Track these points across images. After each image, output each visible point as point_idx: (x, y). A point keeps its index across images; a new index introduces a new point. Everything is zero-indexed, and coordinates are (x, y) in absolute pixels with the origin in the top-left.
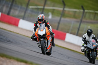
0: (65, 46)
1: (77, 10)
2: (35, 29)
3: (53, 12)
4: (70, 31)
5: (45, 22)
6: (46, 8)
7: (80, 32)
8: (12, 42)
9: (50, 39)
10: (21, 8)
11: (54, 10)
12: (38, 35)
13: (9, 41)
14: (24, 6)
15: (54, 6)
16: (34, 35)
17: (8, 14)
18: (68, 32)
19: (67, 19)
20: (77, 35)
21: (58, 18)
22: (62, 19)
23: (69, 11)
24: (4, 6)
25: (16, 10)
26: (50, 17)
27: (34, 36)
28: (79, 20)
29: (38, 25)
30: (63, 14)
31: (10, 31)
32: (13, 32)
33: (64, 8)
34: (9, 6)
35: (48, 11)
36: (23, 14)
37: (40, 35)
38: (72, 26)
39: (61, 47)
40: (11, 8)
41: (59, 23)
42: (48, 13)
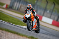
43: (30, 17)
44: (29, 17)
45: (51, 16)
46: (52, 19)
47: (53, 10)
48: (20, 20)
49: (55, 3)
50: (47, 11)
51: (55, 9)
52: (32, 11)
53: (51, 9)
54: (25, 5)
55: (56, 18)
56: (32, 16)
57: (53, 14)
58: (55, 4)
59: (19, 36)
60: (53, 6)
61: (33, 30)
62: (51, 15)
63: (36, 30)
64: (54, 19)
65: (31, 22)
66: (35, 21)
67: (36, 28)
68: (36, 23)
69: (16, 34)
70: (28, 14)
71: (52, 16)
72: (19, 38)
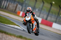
5: (31, 12)
34: (47, 14)
43: (31, 20)
44: (29, 20)
45: (40, 15)
46: (41, 18)
47: (42, 9)
48: (8, 19)
49: (44, 1)
50: (36, 9)
51: (44, 8)
53: (40, 8)
54: (13, 3)
55: (45, 17)
56: (33, 19)
57: (42, 12)
58: (44, 3)
59: (7, 36)
60: (42, 4)
61: (33, 33)
62: (40, 13)
63: (36, 32)
64: (43, 18)
65: (31, 25)
66: (35, 23)
67: (36, 30)
68: (36, 26)
69: (4, 33)
70: (28, 17)
71: (42, 15)
72: (7, 37)
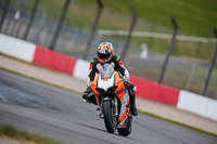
0: (176, 119)
1: (204, 40)
2: (92, 76)
3: (151, 43)
4: (188, 86)
6: (135, 34)
7: (210, 88)
8: (59, 110)
9: (125, 98)
10: (80, 34)
11: (152, 39)
12: (98, 89)
13: (54, 108)
14: (87, 31)
15: (152, 30)
16: (89, 90)
17: (52, 47)
18: (184, 89)
19: (182, 60)
20: (204, 95)
21: (161, 58)
22: (172, 59)
23: (186, 42)
24: (41, 29)
25: (69, 39)
26: (144, 55)
27: (89, 93)
28: (209, 62)
29: (99, 66)
30: (172, 49)
31: (56, 86)
32: (62, 88)
33: (175, 34)
35: (141, 40)
36: (83, 48)
37: (103, 90)
38: (192, 73)
39: (167, 120)
40: (57, 35)
41: (164, 68)
42: (139, 46)
44: (110, 89)
52: (113, 64)
65: (116, 103)
